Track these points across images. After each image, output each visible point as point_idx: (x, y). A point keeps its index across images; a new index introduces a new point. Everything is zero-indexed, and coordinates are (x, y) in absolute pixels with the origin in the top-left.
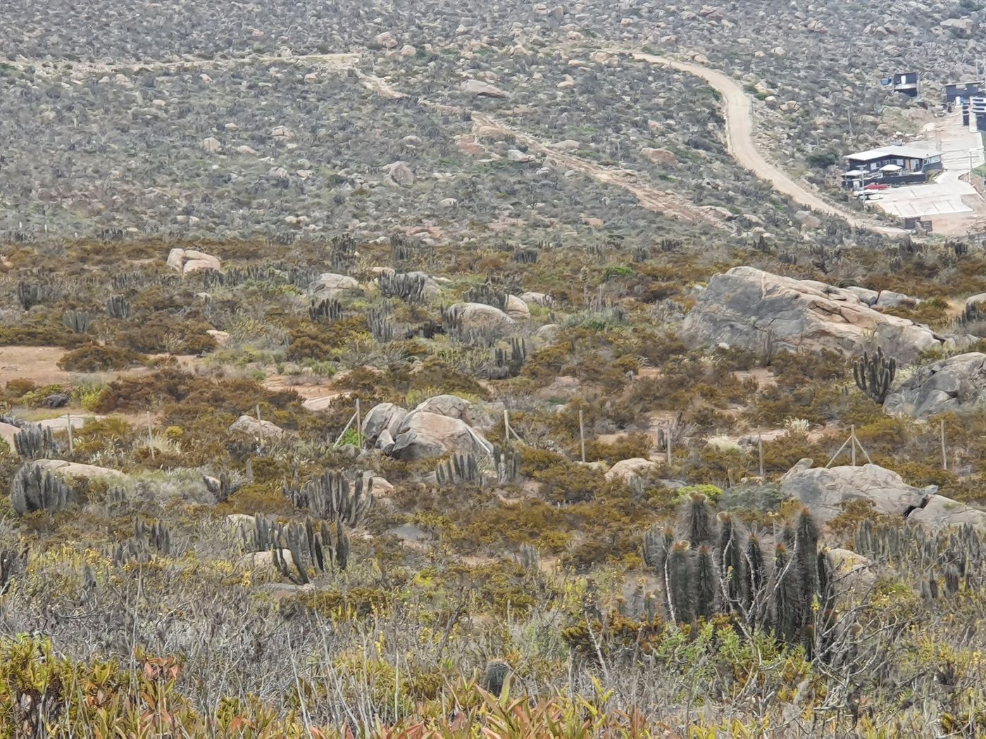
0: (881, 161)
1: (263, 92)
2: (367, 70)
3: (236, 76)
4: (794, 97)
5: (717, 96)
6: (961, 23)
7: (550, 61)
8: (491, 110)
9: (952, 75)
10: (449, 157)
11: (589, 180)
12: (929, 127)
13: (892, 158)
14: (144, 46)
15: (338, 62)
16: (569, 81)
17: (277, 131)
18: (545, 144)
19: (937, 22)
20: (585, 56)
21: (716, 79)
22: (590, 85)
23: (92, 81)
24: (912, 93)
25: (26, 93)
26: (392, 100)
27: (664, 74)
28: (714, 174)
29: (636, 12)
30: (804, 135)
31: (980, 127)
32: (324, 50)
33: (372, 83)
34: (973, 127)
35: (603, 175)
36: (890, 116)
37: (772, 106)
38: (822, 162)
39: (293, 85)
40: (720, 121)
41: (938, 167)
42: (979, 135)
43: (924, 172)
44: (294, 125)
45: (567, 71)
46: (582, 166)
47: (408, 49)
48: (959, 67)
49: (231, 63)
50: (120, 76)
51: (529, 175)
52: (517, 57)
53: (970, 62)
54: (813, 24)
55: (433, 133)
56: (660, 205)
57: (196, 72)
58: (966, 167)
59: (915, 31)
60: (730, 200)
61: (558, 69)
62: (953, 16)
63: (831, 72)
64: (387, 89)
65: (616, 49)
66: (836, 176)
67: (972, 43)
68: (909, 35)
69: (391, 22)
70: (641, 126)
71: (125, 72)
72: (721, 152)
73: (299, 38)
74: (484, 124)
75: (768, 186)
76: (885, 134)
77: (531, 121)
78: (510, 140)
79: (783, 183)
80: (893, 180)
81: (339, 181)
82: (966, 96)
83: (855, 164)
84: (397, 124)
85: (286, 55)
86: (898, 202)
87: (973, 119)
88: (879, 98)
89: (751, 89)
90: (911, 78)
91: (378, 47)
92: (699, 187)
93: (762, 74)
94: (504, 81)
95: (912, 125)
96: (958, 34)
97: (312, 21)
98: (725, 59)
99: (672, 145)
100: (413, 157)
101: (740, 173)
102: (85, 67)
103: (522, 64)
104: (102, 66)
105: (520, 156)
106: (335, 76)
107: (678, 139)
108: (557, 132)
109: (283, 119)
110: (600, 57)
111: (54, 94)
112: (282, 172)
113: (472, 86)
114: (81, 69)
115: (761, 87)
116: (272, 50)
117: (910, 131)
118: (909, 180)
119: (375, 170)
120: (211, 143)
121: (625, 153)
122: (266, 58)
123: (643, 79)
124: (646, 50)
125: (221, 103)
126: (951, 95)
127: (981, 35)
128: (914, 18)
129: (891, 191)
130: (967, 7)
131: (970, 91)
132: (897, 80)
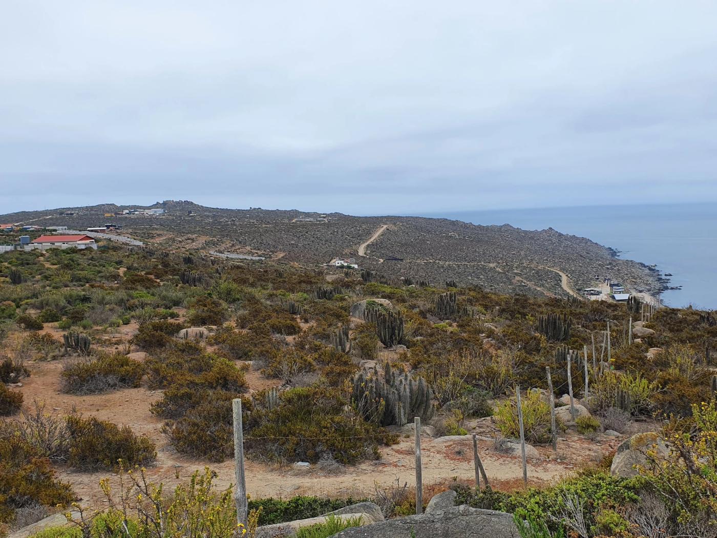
0: (590, 291)
1: (479, 269)
2: (497, 267)
3: (474, 266)
4: (575, 278)
5: (561, 276)
6: (609, 267)
7: (530, 267)
8: (519, 276)
10: (511, 284)
11: (536, 289)
12: (600, 285)
13: (593, 290)
14: (457, 260)
15: (492, 265)
16: (534, 272)
17: (482, 276)
18: (528, 283)
19: (604, 266)
20: (537, 267)
21: (561, 273)
22: (537, 273)
23: (449, 265)
24: (598, 279)
25: (438, 267)
26: (501, 273)
27: (551, 272)
28: (559, 290)
29: (547, 260)
30: (576, 285)
32: (489, 263)
33: (498, 269)
34: (609, 286)
35: (538, 289)
36: (593, 283)
37: (571, 279)
38: (579, 290)
39: (484, 268)
40: (561, 281)
41: (601, 293)
43: (598, 293)
44: (484, 276)
45: (534, 270)
46: (535, 287)
47: (505, 264)
48: (607, 275)
49: (473, 264)
50: (454, 265)
51: (525, 288)
52: (524, 266)
53: (609, 274)
54: (580, 265)
55: (509, 279)
56: (548, 295)
57: (467, 265)
58: (606, 293)
59: (600, 267)
60: (561, 295)
61: (531, 269)
62: (608, 265)
63: (583, 274)
64: (501, 271)
65: (543, 266)
66: (582, 292)
67: (610, 270)
68: (598, 268)
69: (501, 259)
70: (546, 281)
71: (455, 264)
72: (561, 286)
73: (485, 260)
74: (518, 278)
75: (569, 293)
76: (592, 286)
77: (526, 278)
78: (522, 281)
79: (571, 293)
80: (592, 294)
81: (492, 286)
83: (585, 291)
84: (502, 277)
85: (483, 263)
86: (593, 298)
87: (609, 284)
88: (591, 279)
89: (567, 276)
90: (598, 276)
91: (499, 263)
92: (556, 292)
93: (569, 273)
94: (521, 271)
95: (597, 285)
96: (608, 268)
97: (487, 257)
98: (562, 270)
99: (551, 285)
100: (505, 283)
101: (563, 290)
102: (448, 263)
103: (525, 268)
104: (451, 263)
105: (524, 284)
106: (491, 267)
107: (553, 283)
108: (530, 281)
109: (482, 274)
110: (539, 268)
111: (443, 267)
112: (482, 284)
113: (515, 271)
114: (447, 263)
115: (569, 275)
116: (480, 262)
117: (597, 286)
118: (595, 294)
119: (498, 285)
120: (470, 278)
121: (543, 285)
122: (479, 263)
123: (547, 272)
124: (548, 267)
125: (472, 271)
126: (605, 280)
127: (613, 269)
128: (599, 265)
129: (592, 296)
130: (610, 264)
131: (608, 280)
132: (595, 276)
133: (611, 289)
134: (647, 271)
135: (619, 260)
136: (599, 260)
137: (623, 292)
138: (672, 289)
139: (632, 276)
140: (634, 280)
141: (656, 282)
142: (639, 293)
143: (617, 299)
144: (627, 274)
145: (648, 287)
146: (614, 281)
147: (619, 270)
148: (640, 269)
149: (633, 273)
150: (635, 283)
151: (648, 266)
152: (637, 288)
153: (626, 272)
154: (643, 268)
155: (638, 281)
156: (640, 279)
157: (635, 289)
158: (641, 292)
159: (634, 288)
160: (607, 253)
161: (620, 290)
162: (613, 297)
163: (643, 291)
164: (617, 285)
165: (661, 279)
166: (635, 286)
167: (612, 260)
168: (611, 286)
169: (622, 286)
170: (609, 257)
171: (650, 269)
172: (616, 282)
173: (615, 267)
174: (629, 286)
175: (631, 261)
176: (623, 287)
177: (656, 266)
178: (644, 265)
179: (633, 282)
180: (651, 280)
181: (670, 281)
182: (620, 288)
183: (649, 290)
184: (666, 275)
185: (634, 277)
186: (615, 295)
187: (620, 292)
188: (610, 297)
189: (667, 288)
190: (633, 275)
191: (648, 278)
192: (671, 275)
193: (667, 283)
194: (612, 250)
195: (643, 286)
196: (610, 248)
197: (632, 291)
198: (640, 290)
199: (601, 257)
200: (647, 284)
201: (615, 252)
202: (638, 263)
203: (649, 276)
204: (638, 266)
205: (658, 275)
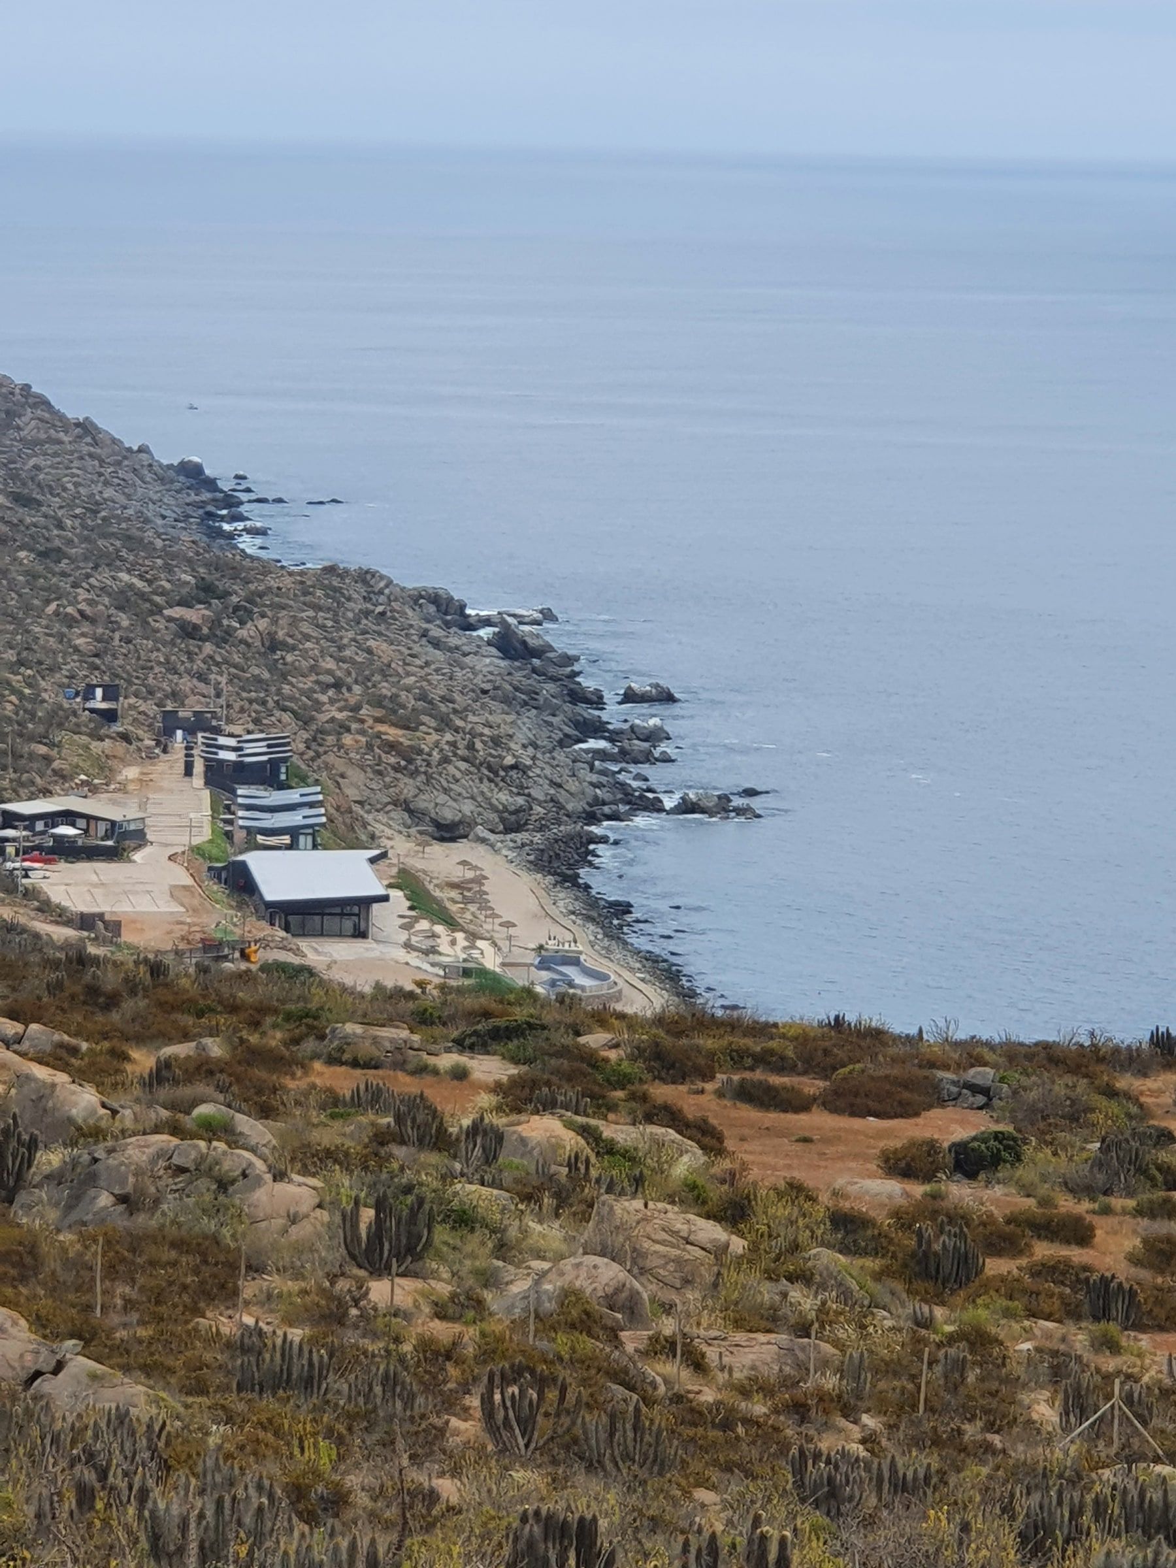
0: (54, 818)
6: (194, 615)
9: (174, 695)
12: (131, 773)
13: (69, 817)
19: (158, 610)
24: (110, 716)
31: (208, 782)
34: (198, 780)
36: (71, 750)
41: (139, 838)
42: (206, 794)
43: (118, 843)
48: (186, 684)
53: (202, 677)
58: (181, 841)
59: (124, 620)
62: (184, 603)
67: (208, 648)
68: (113, 625)
76: (62, 776)
80: (67, 851)
82: (190, 731)
83: (11, 820)
86: (71, 886)
87: (199, 767)
88: (58, 719)
90: (111, 693)
95: (105, 768)
96: (188, 631)
117: (102, 776)
118: (92, 853)
126: (169, 725)
127: (224, 638)
128: (124, 600)
129: (63, 868)
130: (206, 592)
131: (199, 724)
132: (89, 694)
133: (223, 808)
134: (490, 663)
135: (265, 568)
136: (112, 561)
137: (313, 831)
139: (378, 702)
140: (393, 733)
141: (560, 756)
142: (437, 850)
143: (271, 893)
144: (337, 685)
145: (503, 797)
146: (241, 743)
147: (274, 645)
148: (436, 644)
150: (408, 757)
151: (487, 622)
152: (423, 802)
153: (329, 664)
154: (455, 639)
155: (430, 738)
156: (444, 723)
157: (406, 806)
159: (395, 803)
160: (172, 505)
161: (295, 819)
162: (240, 883)
163: (471, 824)
164: (267, 774)
165: (597, 729)
166: (407, 787)
167: (216, 566)
168: (223, 778)
169: (303, 780)
170: (188, 537)
171: (510, 645)
172: (257, 751)
173: (243, 613)
174: (356, 784)
175: (365, 577)
176: (313, 792)
177: (548, 615)
178: (462, 608)
179: (392, 747)
180: (521, 737)
182: (292, 796)
183: (512, 822)
184: (630, 697)
185: (390, 710)
186: (257, 862)
187: (294, 832)
188: (215, 873)
189: (645, 802)
190: (386, 689)
191: (500, 717)
192: (668, 698)
193: (648, 758)
194: (211, 484)
195: (469, 784)
196: (192, 473)
197: (379, 824)
198: (448, 815)
199: (129, 538)
200: (495, 772)
201: (230, 501)
202: (417, 598)
203: (506, 700)
204: (413, 617)
205: (577, 696)
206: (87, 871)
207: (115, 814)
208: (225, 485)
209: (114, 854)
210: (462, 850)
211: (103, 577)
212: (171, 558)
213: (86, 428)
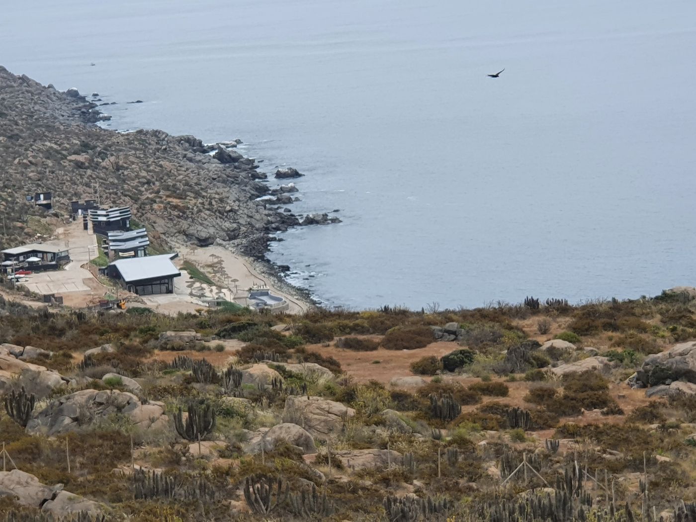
0: (27, 254)
6: (81, 158)
9: (76, 194)
12: (60, 230)
13: (34, 253)
19: (65, 157)
24: (48, 207)
31: (95, 231)
34: (90, 231)
36: (32, 223)
41: (67, 259)
42: (95, 236)
43: (57, 262)
48: (80, 189)
53: (88, 185)
58: (86, 259)
59: (50, 163)
62: (76, 153)
67: (89, 172)
68: (45, 166)
76: (29, 235)
80: (35, 268)
82: (85, 209)
83: (8, 257)
86: (38, 283)
87: (90, 225)
88: (25, 210)
90: (47, 196)
95: (49, 229)
96: (79, 165)
117: (47, 233)
118: (46, 268)
126: (75, 207)
127: (96, 167)
128: (49, 154)
129: (34, 276)
130: (85, 147)
131: (88, 206)
132: (37, 197)
133: (103, 241)
134: (215, 166)
135: (111, 134)
136: (42, 137)
137: (144, 248)
138: (310, 221)
139: (167, 188)
140: (175, 201)
141: (250, 204)
142: (200, 251)
143: (128, 278)
144: (148, 183)
145: (227, 225)
146: (107, 213)
147: (118, 168)
148: (190, 160)
149: (169, 174)
150: (183, 212)
151: (212, 148)
152: (192, 230)
153: (144, 174)
154: (199, 157)
155: (192, 202)
156: (197, 195)
157: (184, 233)
158: (204, 242)
159: (179, 232)
160: (66, 110)
161: (136, 243)
162: (114, 274)
163: (214, 238)
164: (121, 225)
165: (263, 190)
166: (184, 224)
167: (89, 135)
168: (101, 229)
169: (137, 226)
170: (75, 123)
171: (223, 157)
172: (115, 216)
173: (103, 155)
174: (161, 225)
175: (156, 133)
176: (142, 231)
177: (239, 142)
178: (200, 143)
179: (175, 207)
180: (232, 198)
181: (297, 195)
182: (133, 234)
183: (232, 235)
184: (279, 175)
185: (174, 192)
186: (121, 265)
187: (135, 250)
188: (102, 271)
189: (290, 221)
190: (170, 182)
191: (223, 190)
192: (295, 174)
193: (289, 201)
194: (83, 99)
195: (212, 220)
196: (74, 94)
197: (173, 242)
198: (204, 235)
199: (48, 127)
200: (222, 214)
201: (92, 106)
202: (180, 141)
203: (224, 182)
204: (179, 149)
205: (255, 176)
206: (44, 276)
207: (55, 250)
208: (90, 99)
209: (56, 268)
210: (211, 250)
211: (38, 145)
212: (68, 134)
213: (24, 79)
